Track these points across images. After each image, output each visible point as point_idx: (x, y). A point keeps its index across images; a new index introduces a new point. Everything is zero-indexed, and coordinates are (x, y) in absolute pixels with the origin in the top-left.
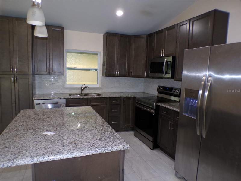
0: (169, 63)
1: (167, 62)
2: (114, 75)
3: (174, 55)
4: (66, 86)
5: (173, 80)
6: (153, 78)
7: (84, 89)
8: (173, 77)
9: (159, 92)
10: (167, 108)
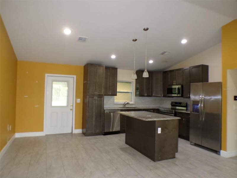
0: (179, 89)
1: (178, 88)
2: (144, 96)
3: (182, 84)
4: (115, 103)
5: (182, 98)
6: (169, 97)
7: (126, 104)
8: (182, 96)
9: (172, 105)
10: (182, 112)
